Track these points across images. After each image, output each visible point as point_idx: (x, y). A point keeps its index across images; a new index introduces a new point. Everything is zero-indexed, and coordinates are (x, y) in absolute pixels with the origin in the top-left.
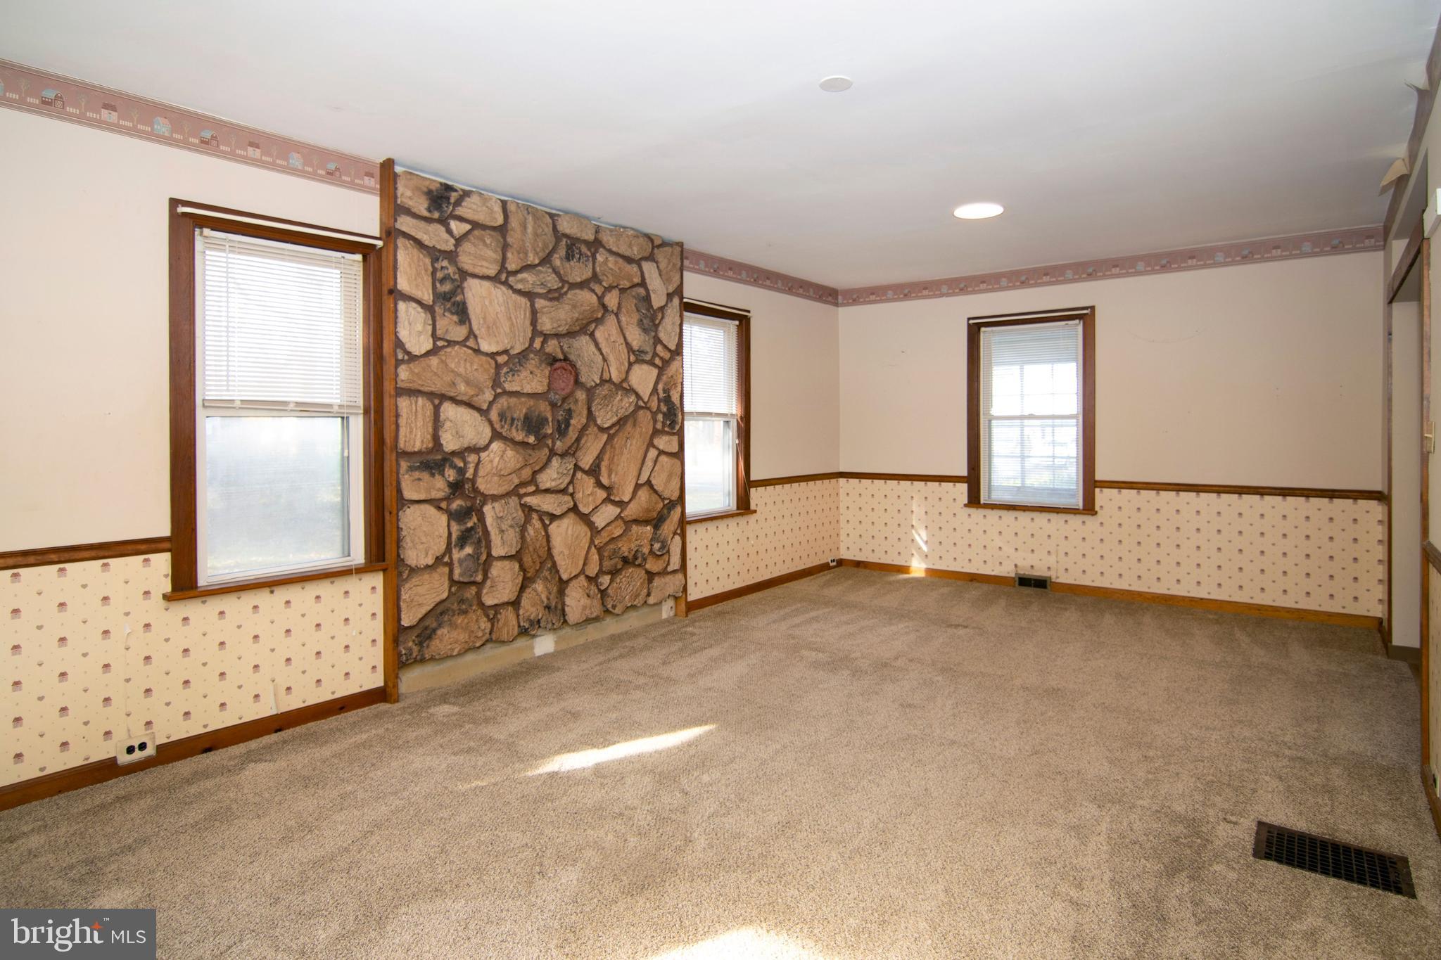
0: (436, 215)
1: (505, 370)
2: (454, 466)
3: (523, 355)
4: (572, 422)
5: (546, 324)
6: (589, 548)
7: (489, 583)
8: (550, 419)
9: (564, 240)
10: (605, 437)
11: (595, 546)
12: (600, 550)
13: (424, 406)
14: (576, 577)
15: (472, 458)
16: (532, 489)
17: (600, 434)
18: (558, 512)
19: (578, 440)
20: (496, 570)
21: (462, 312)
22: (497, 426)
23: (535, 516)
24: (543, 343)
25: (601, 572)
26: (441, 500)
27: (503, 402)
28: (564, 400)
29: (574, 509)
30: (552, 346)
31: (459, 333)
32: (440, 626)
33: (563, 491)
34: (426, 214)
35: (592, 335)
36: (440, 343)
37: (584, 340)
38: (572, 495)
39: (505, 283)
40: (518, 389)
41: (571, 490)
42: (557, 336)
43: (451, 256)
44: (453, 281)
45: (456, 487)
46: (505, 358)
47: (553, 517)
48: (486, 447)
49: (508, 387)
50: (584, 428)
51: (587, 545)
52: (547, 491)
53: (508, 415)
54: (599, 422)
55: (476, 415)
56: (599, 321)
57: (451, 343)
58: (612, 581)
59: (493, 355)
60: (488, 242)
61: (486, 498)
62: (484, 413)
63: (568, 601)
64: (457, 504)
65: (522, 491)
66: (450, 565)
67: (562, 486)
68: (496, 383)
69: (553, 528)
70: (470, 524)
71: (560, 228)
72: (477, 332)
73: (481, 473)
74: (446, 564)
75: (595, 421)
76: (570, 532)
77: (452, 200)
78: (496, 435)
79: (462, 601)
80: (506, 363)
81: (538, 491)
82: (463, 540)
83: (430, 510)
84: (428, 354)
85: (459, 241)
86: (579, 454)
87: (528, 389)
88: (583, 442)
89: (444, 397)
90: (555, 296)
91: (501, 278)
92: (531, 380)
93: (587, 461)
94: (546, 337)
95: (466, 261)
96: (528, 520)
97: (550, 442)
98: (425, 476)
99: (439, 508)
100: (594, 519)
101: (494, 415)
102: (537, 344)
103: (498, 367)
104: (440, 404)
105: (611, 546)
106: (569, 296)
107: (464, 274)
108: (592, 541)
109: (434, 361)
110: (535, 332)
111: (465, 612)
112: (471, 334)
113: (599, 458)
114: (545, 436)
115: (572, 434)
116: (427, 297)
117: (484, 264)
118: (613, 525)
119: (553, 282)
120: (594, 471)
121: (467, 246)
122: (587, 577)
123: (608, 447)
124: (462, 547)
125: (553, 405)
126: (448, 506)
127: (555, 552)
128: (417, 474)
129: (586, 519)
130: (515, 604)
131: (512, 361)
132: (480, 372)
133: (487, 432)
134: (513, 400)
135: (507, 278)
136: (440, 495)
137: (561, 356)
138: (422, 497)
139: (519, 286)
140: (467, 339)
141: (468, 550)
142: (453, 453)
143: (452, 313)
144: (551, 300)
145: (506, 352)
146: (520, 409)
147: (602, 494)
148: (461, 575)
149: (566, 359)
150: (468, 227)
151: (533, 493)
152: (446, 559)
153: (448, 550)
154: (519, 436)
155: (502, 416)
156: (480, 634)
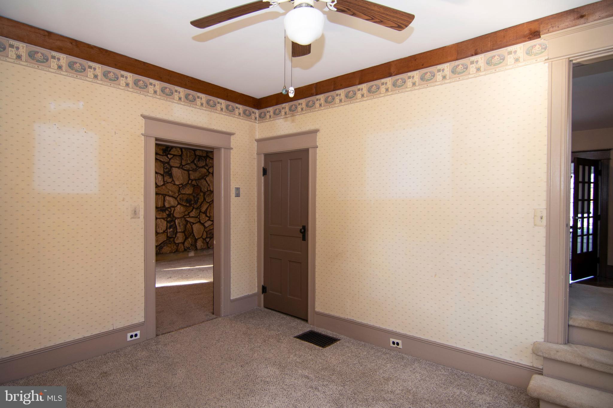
0: (164, 154)
1: (181, 188)
2: (168, 211)
3: (186, 184)
4: (199, 200)
5: (192, 177)
6: (204, 231)
7: (176, 238)
8: (193, 200)
9: (197, 157)
10: (208, 204)
11: (205, 231)
12: (207, 232)
13: (161, 197)
14: (199, 238)
15: (173, 209)
16: (188, 216)
17: (207, 204)
18: (195, 222)
19: (201, 205)
20: (178, 235)
21: (171, 175)
22: (179, 202)
23: (189, 223)
24: (191, 182)
25: (207, 237)
26: (165, 218)
27: (181, 196)
28: (197, 195)
29: (200, 222)
30: (194, 182)
31: (170, 180)
32: (164, 246)
33: (197, 217)
34: (162, 154)
35: (205, 179)
36: (165, 183)
37: (203, 180)
38: (199, 218)
39: (182, 168)
40: (185, 193)
41: (198, 217)
42: (195, 180)
43: (168, 163)
44: (168, 169)
45: (169, 215)
46: (181, 186)
47: (193, 223)
48: (176, 206)
49: (182, 192)
50: (202, 202)
51: (203, 231)
52: (192, 217)
53: (182, 199)
54: (207, 200)
55: (174, 199)
56: (207, 176)
57: (168, 183)
58: (210, 240)
59: (178, 185)
60: (177, 159)
61: (176, 218)
62: (176, 198)
63: (197, 244)
64: (169, 219)
65: (185, 217)
66: (167, 233)
67: (196, 216)
68: (179, 191)
69: (194, 226)
70: (172, 224)
71: (196, 154)
72: (174, 180)
73: (175, 212)
74: (166, 233)
75: (206, 200)
76: (198, 227)
77: (169, 150)
78: (179, 204)
79: (170, 241)
80: (181, 187)
81: (190, 217)
82: (170, 228)
83: (163, 220)
84: (162, 185)
85: (170, 159)
86: (201, 208)
87: (187, 193)
88: (202, 205)
89: (166, 195)
90: (195, 170)
91: (181, 167)
92: (188, 191)
93: (203, 209)
94: (192, 180)
95: (172, 164)
96: (187, 224)
97: (193, 205)
98: (161, 212)
99: (165, 220)
100: (205, 224)
101: (178, 199)
102: (190, 182)
103: (179, 188)
104: (165, 196)
105: (210, 231)
106: (199, 170)
107: (171, 167)
108: (204, 230)
109: (164, 187)
110: (189, 179)
111: (171, 244)
112: (173, 180)
113: (207, 209)
114: (192, 204)
115: (199, 204)
116: (162, 173)
117: (176, 164)
118: (210, 226)
119: (194, 167)
120: (205, 213)
121: (172, 160)
122: (203, 238)
123: (209, 207)
124: (170, 229)
125: (194, 197)
126: (167, 219)
127: (194, 232)
128: (159, 212)
129: (203, 224)
130: (183, 243)
131: (183, 186)
132: (175, 188)
133: (177, 203)
134: (184, 195)
135: (182, 167)
136: (165, 217)
137: (196, 185)
138: (161, 217)
139: (185, 169)
140: (172, 182)
141: (171, 230)
142: (168, 208)
143: (168, 176)
144: (193, 171)
145: (182, 184)
146: (185, 197)
147: (207, 218)
148: (170, 235)
149: (198, 185)
150: (172, 156)
151: (188, 217)
152: (166, 231)
153: (167, 229)
154: (185, 204)
155: (180, 199)
156: (174, 249)
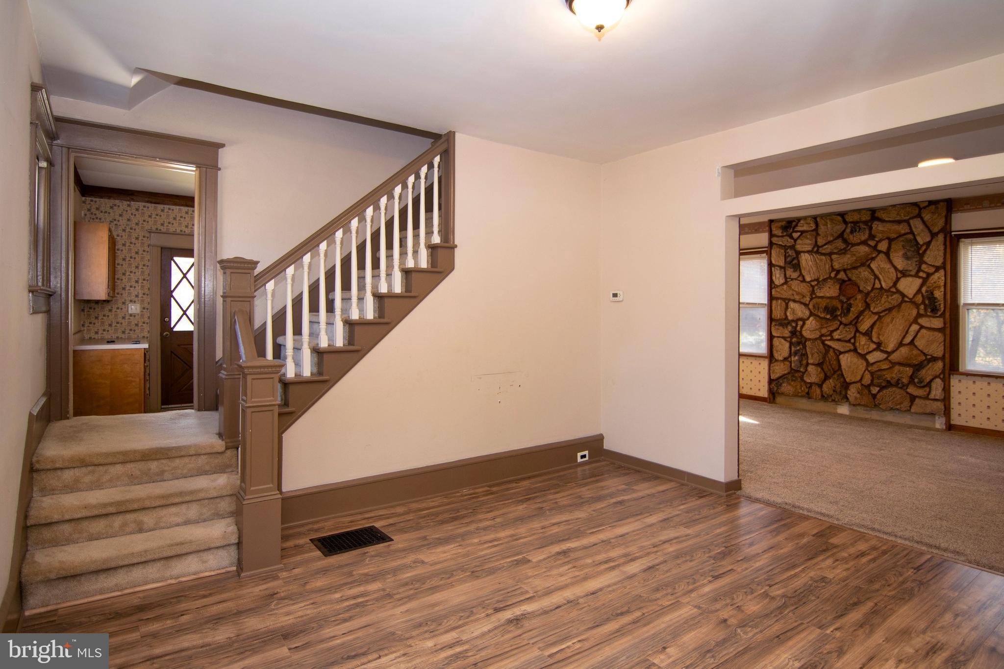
0: (785, 234)
1: (816, 287)
2: (791, 325)
3: (825, 280)
4: (852, 309)
5: (837, 266)
6: (865, 371)
7: (806, 373)
8: (840, 308)
9: (849, 225)
10: (876, 317)
11: (869, 371)
12: (872, 374)
13: (781, 303)
14: (854, 383)
15: (800, 323)
16: (829, 338)
17: (873, 316)
18: (842, 350)
19: (858, 317)
20: (810, 368)
21: (797, 267)
22: (813, 311)
23: (831, 350)
24: (836, 275)
25: (872, 384)
26: (788, 337)
27: (814, 301)
28: (849, 299)
29: (855, 350)
30: (842, 275)
31: (795, 275)
32: (783, 382)
33: (849, 341)
34: (781, 234)
35: (869, 266)
36: (788, 280)
37: (861, 269)
38: (854, 344)
39: (817, 252)
40: (823, 295)
41: (852, 341)
42: (845, 270)
43: (793, 247)
44: (791, 256)
45: (794, 333)
46: (816, 283)
47: (841, 353)
48: (808, 319)
49: (818, 294)
50: (861, 313)
51: (864, 369)
52: (839, 340)
53: (816, 306)
54: (872, 309)
55: (803, 306)
56: (873, 259)
57: (792, 279)
58: (879, 392)
59: (809, 282)
60: (808, 237)
61: (807, 340)
62: (806, 305)
63: (849, 392)
64: (794, 340)
65: (824, 338)
66: (791, 362)
67: (847, 339)
68: (813, 292)
69: (841, 356)
70: (798, 348)
71: (847, 220)
72: (804, 274)
73: (804, 329)
74: (788, 361)
75: (870, 309)
76: (849, 360)
77: (793, 226)
78: (811, 314)
79: (793, 376)
80: (816, 285)
81: (832, 339)
82: (796, 354)
83: (783, 340)
84: (783, 284)
85: (795, 240)
86: (859, 325)
87: (828, 295)
88: (861, 318)
89: (789, 300)
90: (842, 252)
91: (816, 250)
92: (830, 291)
93: (864, 326)
94: (838, 272)
95: (799, 247)
96: (827, 352)
97: (839, 318)
98: (781, 328)
99: (786, 340)
100: (868, 357)
101: (811, 306)
102: (833, 275)
103: (813, 287)
104: (788, 303)
105: (879, 373)
106: (852, 250)
107: (798, 253)
108: (867, 369)
109: (785, 287)
110: (833, 270)
111: (795, 381)
112: (801, 274)
113: (872, 326)
114: (836, 316)
115: (851, 316)
116: (782, 264)
117: (806, 246)
118: (882, 363)
119: (843, 246)
120: (868, 334)
121: (799, 241)
122: (862, 385)
123: (878, 323)
124: (795, 356)
125: (842, 302)
126: (791, 340)
127: (843, 367)
128: (777, 327)
129: (863, 357)
130: (820, 386)
131: (819, 282)
132: (804, 289)
133: (807, 313)
134: (820, 300)
135: (818, 250)
136: (786, 335)
137: (846, 279)
138: (778, 335)
139: (823, 252)
140: (798, 277)
141: (797, 358)
142: (793, 321)
143: (791, 268)
144: (839, 254)
145: (817, 280)
146: (823, 303)
147: (873, 346)
148: (795, 366)
149: (850, 280)
150: (799, 234)
151: (830, 340)
152: (789, 359)
153: (790, 355)
154: (822, 315)
155: (814, 306)
156: (800, 391)
